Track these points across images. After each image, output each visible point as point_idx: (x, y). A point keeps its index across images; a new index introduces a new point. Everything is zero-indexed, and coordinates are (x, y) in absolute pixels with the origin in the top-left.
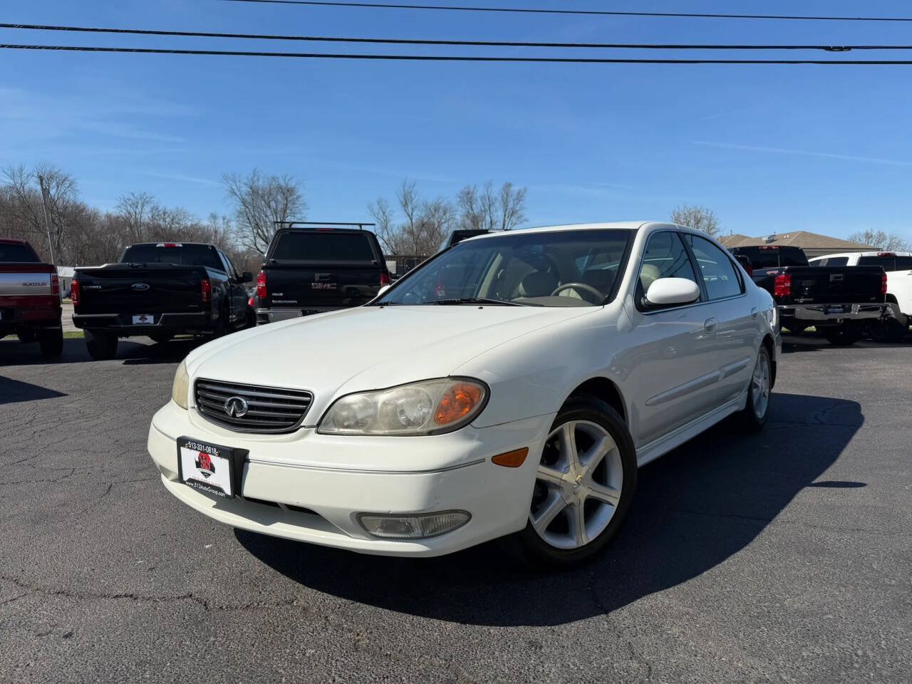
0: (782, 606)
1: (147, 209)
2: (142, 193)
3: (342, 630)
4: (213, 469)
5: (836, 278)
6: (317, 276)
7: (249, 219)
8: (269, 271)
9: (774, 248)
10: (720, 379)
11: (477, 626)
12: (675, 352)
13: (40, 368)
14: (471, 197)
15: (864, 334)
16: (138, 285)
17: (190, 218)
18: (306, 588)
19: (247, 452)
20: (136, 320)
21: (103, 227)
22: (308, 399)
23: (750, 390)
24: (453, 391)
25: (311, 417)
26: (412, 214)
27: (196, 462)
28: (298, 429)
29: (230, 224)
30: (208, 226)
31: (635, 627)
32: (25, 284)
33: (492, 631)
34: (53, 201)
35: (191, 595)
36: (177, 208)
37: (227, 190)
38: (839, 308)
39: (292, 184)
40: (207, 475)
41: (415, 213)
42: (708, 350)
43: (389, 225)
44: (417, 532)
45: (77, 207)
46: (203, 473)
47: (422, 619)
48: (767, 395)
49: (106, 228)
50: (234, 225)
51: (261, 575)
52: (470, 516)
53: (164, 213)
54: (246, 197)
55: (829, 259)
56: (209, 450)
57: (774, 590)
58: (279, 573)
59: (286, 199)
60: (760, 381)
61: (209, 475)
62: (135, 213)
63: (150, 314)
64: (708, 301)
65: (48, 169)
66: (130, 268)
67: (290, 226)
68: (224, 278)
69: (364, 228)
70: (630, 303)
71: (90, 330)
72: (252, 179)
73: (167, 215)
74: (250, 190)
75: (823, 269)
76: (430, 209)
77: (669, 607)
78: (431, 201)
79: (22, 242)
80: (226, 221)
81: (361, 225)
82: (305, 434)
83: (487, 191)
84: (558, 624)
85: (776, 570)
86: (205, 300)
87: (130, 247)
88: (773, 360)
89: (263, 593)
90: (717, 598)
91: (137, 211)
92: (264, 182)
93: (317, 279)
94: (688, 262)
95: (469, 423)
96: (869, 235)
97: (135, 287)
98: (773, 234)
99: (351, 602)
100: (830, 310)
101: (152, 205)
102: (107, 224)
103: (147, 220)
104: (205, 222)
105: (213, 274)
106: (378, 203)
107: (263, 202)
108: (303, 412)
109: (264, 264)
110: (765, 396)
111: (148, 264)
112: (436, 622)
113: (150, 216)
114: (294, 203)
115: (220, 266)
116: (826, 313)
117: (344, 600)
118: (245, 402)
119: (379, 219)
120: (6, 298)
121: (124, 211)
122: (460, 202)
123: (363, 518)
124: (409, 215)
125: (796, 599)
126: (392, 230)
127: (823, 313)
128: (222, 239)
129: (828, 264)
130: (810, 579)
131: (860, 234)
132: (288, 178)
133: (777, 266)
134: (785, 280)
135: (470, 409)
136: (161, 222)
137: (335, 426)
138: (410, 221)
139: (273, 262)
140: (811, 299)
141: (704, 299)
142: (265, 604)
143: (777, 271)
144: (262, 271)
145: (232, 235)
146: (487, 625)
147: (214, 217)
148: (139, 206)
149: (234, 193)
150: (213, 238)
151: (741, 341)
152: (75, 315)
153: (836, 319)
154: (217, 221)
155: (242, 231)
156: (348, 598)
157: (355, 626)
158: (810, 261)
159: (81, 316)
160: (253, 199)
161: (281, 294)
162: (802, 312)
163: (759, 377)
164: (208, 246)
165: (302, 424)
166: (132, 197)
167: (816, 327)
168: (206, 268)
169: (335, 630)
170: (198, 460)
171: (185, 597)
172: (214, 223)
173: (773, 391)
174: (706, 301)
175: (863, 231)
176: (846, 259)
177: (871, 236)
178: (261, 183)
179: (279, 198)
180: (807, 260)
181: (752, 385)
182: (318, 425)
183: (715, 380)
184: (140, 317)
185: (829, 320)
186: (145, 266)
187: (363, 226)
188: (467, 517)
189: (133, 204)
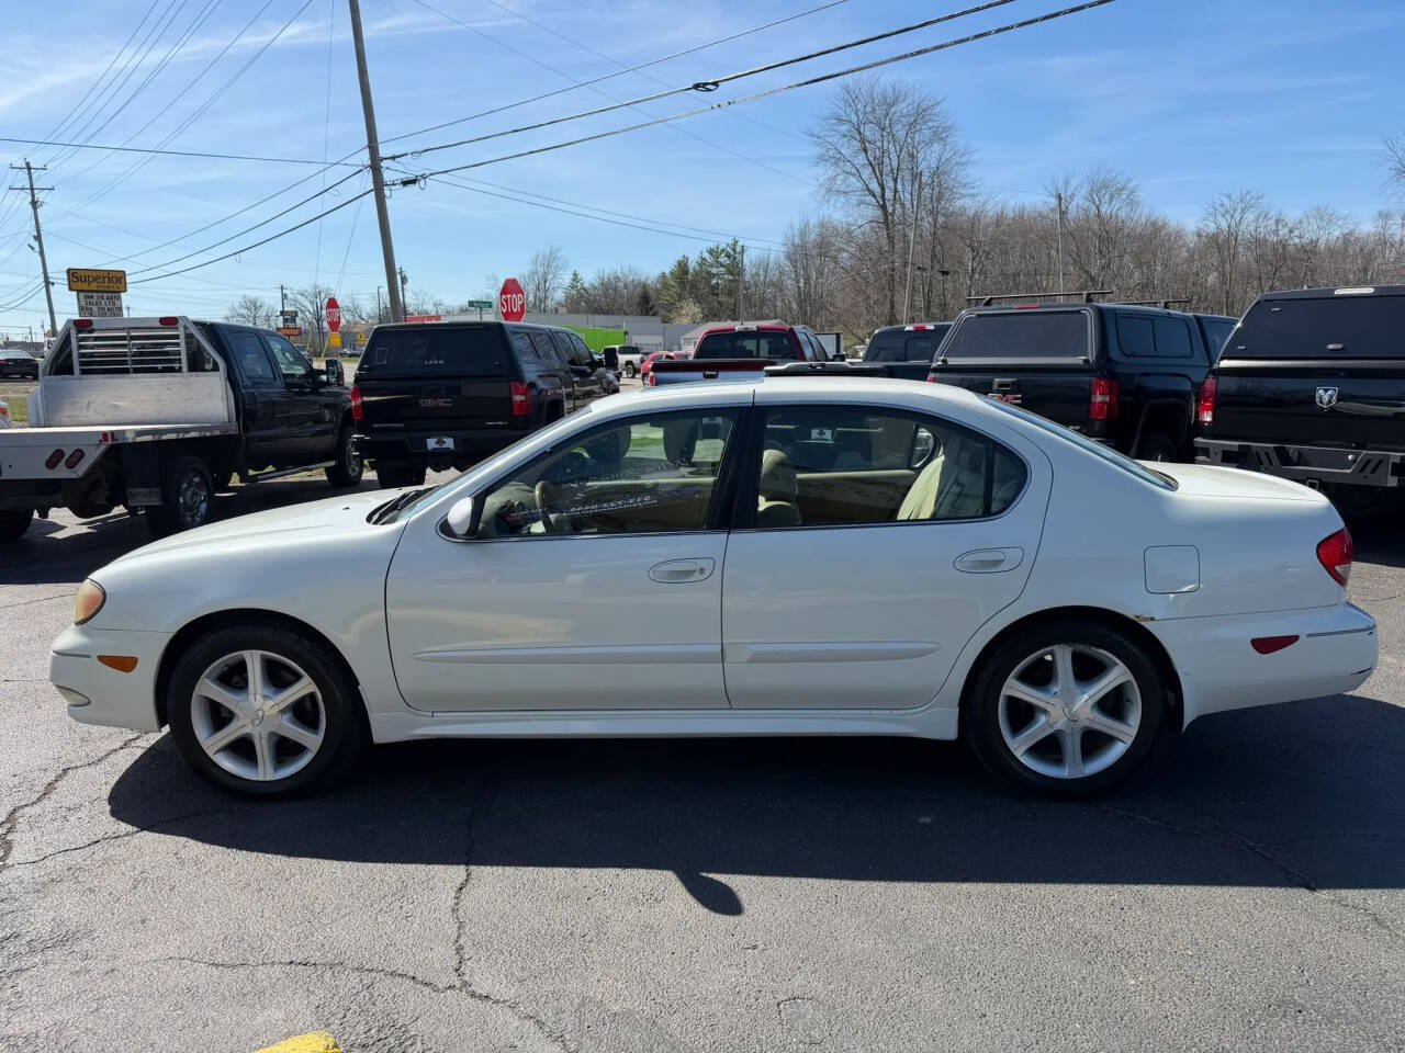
1: (1250, 217)
2: (1245, 191)
62: (1229, 225)
73: (1282, 224)
91: (1233, 223)
95: (85, 622)
101: (1259, 210)
103: (1247, 236)
113: (1253, 228)
121: (1211, 224)
136: (1270, 237)
148: (1237, 216)
188: (86, 700)
189: (1227, 212)
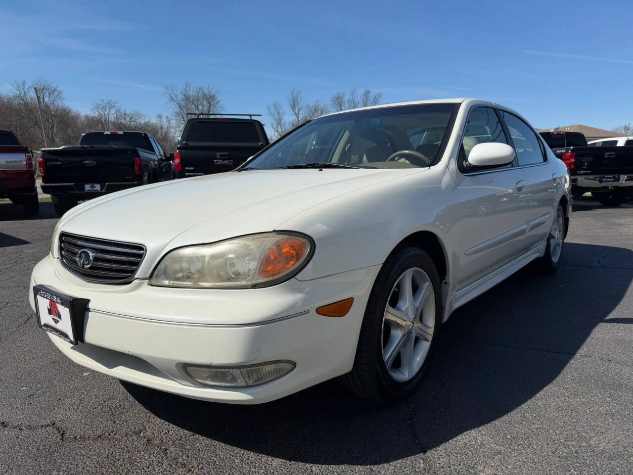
0: (589, 445)
1: (113, 111)
2: (109, 99)
3: (176, 465)
4: (60, 317)
5: (609, 155)
6: (218, 154)
7: (183, 118)
8: (182, 151)
9: (562, 133)
10: (527, 231)
11: (301, 464)
12: (485, 211)
13: (19, 223)
14: (341, 101)
15: (628, 198)
16: (88, 162)
17: (144, 118)
18: (156, 418)
19: (88, 301)
20: (88, 187)
21: (83, 125)
22: (142, 252)
23: (548, 241)
24: (279, 246)
25: (143, 269)
26: (298, 114)
27: (48, 309)
28: (132, 281)
29: (171, 122)
30: (156, 123)
31: (449, 467)
32: (6, 162)
33: (314, 469)
34: (47, 106)
35: (54, 424)
36: (134, 111)
37: (168, 97)
38: (611, 178)
39: (213, 93)
40: (57, 322)
41: (300, 113)
42: (508, 210)
43: (282, 121)
44: (241, 382)
45: (65, 110)
46: (54, 319)
47: (252, 454)
48: (561, 244)
49: (85, 125)
50: (173, 122)
51: (121, 403)
52: (294, 365)
53: (125, 114)
54: (181, 102)
55: (603, 142)
56: (55, 299)
57: (579, 428)
58: (137, 402)
59: (209, 103)
60: (556, 233)
61: (58, 321)
62: (105, 114)
63: (98, 183)
64: (518, 166)
65: (43, 82)
66: (82, 149)
67: (198, 117)
68: (154, 157)
69: (254, 118)
70: (454, 165)
71: (54, 195)
72: (185, 89)
73: (127, 115)
74: (184, 97)
75: (598, 148)
76: (311, 111)
77: (482, 445)
78: (312, 104)
79: (7, 131)
80: (168, 120)
81: (251, 116)
82: (139, 286)
83: (352, 96)
84: (376, 463)
85: (580, 405)
86: (137, 173)
87: (85, 134)
88: (566, 216)
89: (117, 422)
90: (526, 436)
91: (106, 113)
92: (193, 91)
93: (218, 157)
94: (502, 132)
95: (293, 276)
96: (627, 128)
97: (85, 163)
98: (557, 127)
99: (192, 433)
100: (604, 180)
101: (116, 108)
102: (86, 122)
103: (113, 120)
104: (154, 121)
105: (144, 154)
106: (274, 106)
107: (193, 106)
108: (137, 264)
109: (179, 146)
110: (559, 245)
111: (95, 146)
112: (264, 458)
113: (115, 116)
114: (215, 107)
115: (151, 149)
116: (601, 182)
117: (186, 431)
118: (91, 255)
119: (275, 117)
120: (4, 172)
121: (97, 113)
122: (333, 104)
123: (189, 369)
124: (296, 114)
125: (601, 438)
126: (284, 126)
127: (598, 182)
128: (166, 133)
129: (602, 145)
130: (612, 416)
131: (620, 127)
132: (210, 88)
133: (564, 147)
134: (571, 157)
135: (295, 263)
136: (123, 121)
137: (167, 278)
138: (297, 119)
139: (185, 143)
140: (590, 172)
141: (515, 165)
142: (115, 434)
143: (565, 151)
144: (178, 151)
145: (173, 130)
146: (311, 463)
147: (160, 116)
148: (107, 110)
149: (172, 99)
150: (160, 132)
151: (535, 204)
152: (43, 184)
153: (608, 187)
154: (162, 119)
155: (179, 127)
156: (190, 430)
157: (189, 459)
158: (589, 143)
159: (46, 185)
160: (186, 103)
161: (192, 168)
162: (582, 181)
163: (555, 230)
164: (141, 133)
165: (136, 277)
166: (101, 103)
167: (592, 193)
168: (138, 149)
169: (169, 464)
170: (49, 308)
171: (48, 425)
172: (160, 121)
173: (566, 241)
174: (516, 166)
175: (623, 125)
176: (616, 142)
177: (629, 129)
178: (192, 93)
179: (205, 102)
180: (586, 143)
181: (551, 237)
182: (151, 276)
183: (523, 232)
184: (90, 185)
185: (603, 187)
186: (92, 147)
187: (252, 116)
188: (292, 366)
189: (103, 108)
